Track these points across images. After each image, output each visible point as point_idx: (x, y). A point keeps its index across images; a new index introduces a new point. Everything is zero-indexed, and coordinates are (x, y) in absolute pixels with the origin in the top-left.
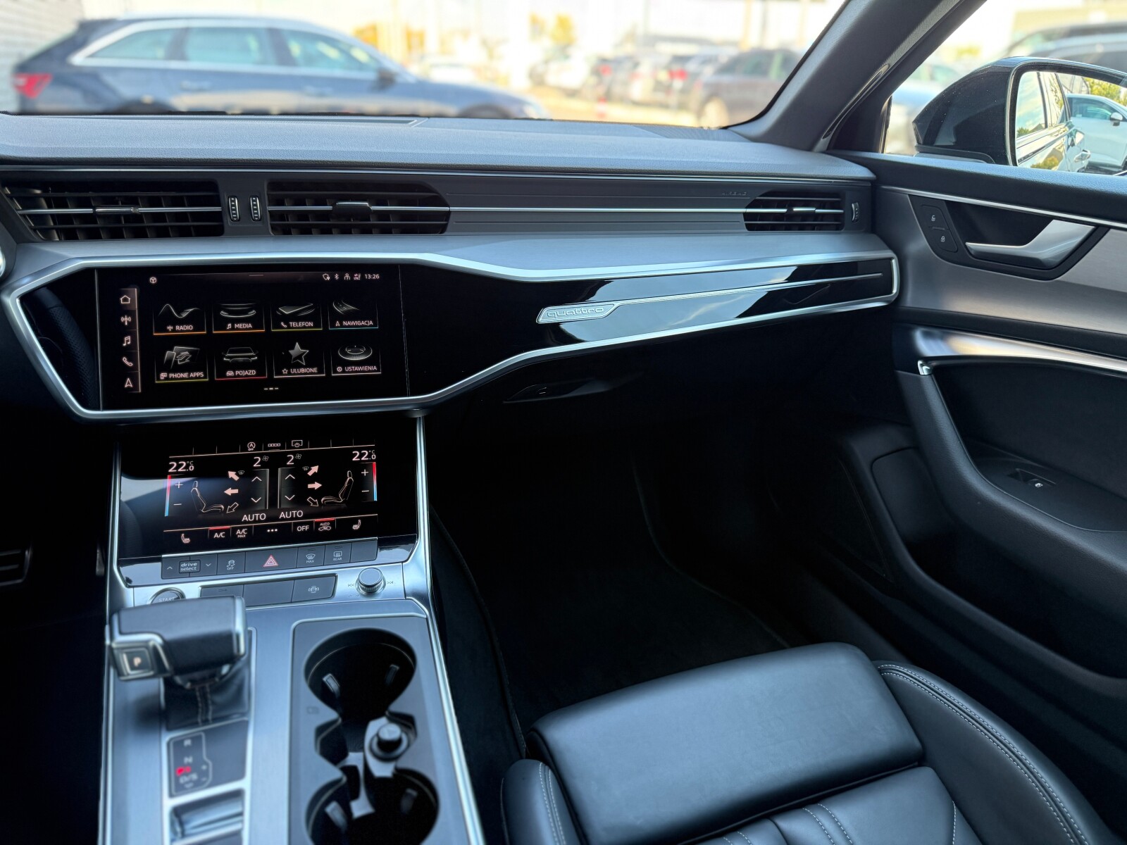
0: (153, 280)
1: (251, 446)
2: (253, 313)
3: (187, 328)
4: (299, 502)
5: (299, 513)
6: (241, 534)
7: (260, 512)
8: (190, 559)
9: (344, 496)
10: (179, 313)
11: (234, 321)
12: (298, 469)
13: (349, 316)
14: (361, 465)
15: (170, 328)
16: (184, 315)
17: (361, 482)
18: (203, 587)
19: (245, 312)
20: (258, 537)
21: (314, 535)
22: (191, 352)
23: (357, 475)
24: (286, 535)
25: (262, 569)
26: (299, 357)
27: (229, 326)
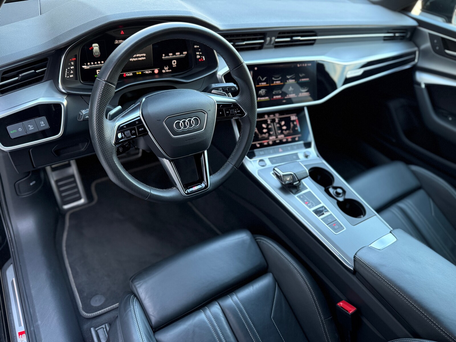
0: (256, 68)
1: (266, 116)
2: (280, 78)
3: (264, 84)
4: (282, 133)
5: (282, 136)
6: (271, 143)
7: (274, 136)
8: (261, 151)
9: (292, 130)
10: (262, 78)
11: (276, 81)
12: (279, 123)
13: (304, 77)
14: (293, 121)
15: (260, 84)
16: (264, 79)
17: (295, 126)
18: (269, 158)
19: (278, 78)
20: (275, 144)
21: (287, 142)
22: (266, 91)
23: (293, 123)
24: (281, 142)
25: (279, 152)
26: (291, 91)
27: (275, 82)
